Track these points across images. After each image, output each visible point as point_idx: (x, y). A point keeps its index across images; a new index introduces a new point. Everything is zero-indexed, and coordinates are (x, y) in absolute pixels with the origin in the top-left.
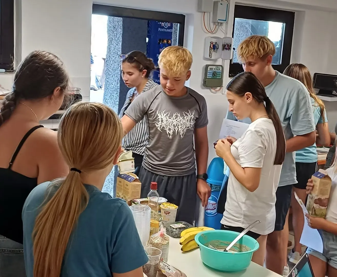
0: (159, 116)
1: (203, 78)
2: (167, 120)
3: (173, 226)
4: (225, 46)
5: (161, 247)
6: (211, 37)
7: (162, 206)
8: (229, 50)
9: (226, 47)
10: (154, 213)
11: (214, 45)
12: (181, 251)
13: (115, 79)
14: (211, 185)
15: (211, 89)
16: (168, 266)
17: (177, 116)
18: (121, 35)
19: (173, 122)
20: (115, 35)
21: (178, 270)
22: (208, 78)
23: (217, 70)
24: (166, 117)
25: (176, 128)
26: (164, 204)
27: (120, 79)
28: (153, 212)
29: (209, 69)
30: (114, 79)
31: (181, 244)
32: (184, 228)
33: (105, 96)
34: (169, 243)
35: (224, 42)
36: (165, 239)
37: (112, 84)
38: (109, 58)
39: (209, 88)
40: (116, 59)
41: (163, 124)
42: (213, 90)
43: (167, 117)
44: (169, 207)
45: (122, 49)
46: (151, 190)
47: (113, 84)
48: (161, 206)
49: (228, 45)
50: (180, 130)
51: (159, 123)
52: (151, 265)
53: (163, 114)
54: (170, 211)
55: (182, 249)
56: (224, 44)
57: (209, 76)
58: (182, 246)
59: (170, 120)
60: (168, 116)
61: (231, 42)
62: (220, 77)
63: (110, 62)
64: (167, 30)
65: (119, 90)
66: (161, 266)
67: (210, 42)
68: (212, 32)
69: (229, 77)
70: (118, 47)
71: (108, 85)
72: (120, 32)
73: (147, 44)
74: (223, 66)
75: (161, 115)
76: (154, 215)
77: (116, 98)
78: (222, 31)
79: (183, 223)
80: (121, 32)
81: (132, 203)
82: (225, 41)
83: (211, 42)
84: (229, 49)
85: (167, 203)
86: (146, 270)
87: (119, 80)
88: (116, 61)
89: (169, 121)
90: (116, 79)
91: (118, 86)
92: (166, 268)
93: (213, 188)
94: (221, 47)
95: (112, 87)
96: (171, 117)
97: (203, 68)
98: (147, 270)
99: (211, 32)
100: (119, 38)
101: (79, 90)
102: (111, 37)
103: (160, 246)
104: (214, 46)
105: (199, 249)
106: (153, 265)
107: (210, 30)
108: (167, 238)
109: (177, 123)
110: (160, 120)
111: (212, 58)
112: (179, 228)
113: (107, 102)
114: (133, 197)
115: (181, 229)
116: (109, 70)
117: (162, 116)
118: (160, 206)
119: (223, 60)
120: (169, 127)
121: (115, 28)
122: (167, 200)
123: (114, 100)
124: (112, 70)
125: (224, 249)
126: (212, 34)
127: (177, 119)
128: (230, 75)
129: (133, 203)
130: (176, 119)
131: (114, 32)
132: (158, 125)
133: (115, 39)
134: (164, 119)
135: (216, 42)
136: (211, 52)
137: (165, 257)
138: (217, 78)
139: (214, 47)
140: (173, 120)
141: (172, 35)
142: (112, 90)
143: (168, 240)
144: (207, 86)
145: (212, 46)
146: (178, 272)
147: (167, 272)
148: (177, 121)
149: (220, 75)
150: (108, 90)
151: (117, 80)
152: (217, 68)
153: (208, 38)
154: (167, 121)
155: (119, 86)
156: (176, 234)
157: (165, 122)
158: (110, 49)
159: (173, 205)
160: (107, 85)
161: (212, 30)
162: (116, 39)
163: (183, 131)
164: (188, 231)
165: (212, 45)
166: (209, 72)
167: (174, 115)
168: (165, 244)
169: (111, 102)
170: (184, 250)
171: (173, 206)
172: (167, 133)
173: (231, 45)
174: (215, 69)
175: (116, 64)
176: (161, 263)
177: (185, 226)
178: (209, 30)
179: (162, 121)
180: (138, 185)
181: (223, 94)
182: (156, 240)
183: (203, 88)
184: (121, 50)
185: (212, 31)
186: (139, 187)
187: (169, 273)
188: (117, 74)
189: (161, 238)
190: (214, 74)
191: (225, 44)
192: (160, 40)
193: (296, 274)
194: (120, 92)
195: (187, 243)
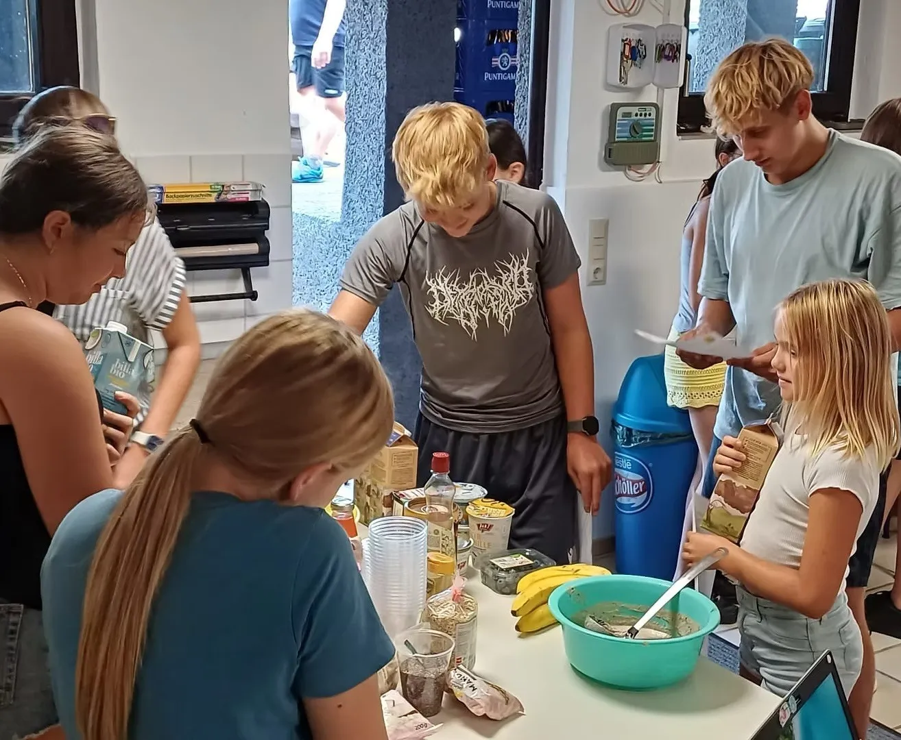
0: (431, 287)
1: (605, 142)
2: (455, 293)
3: (498, 564)
4: (664, 49)
5: (455, 630)
6: (624, 27)
7: (473, 508)
8: (675, 60)
9: (667, 53)
10: (443, 535)
11: (634, 47)
12: (516, 631)
13: (371, 147)
14: (629, 430)
15: (627, 171)
16: (472, 680)
17: (479, 280)
18: (384, 23)
19: (473, 297)
20: (368, 23)
21: (499, 689)
22: (616, 140)
23: (643, 117)
24: (451, 285)
25: (484, 309)
26: (478, 502)
27: (384, 145)
28: (438, 532)
29: (619, 117)
30: (368, 146)
31: (514, 613)
32: (529, 569)
33: (348, 194)
34: (477, 616)
35: (660, 38)
36: (467, 606)
37: (366, 161)
38: (354, 90)
39: (624, 167)
40: (374, 90)
41: (445, 305)
42: (631, 173)
43: (454, 286)
44: (490, 510)
45: (387, 62)
46: (434, 475)
47: (368, 160)
48: (470, 510)
49: (672, 47)
50: (495, 311)
51: (435, 304)
52: (425, 678)
53: (442, 278)
54: (492, 524)
55: (517, 628)
56: (661, 43)
57: (622, 134)
58: (519, 618)
59: (463, 290)
60: (455, 283)
61: (679, 39)
62: (651, 136)
63: (358, 98)
64: (510, 4)
65: (384, 174)
66: (451, 681)
67: (623, 41)
68: (627, 12)
69: (678, 135)
70: (377, 57)
71: (353, 161)
72: (380, 14)
73: (457, 45)
74: (660, 106)
75: (437, 282)
76: (443, 539)
77: (376, 197)
78: (654, 6)
79: (527, 554)
80: (383, 15)
81: (393, 502)
82: (663, 35)
83: (624, 39)
84: (675, 58)
85: (484, 500)
86: (412, 690)
87: (382, 147)
88: (373, 97)
89: (460, 294)
90: (375, 145)
91: (380, 165)
92: (464, 686)
93: (636, 439)
94: (652, 53)
95: (366, 168)
96: (464, 284)
97: (604, 113)
98: (415, 691)
99: (623, 11)
100: (380, 32)
101: (260, 190)
102: (357, 28)
103: (452, 625)
104: (632, 49)
105: (561, 626)
106: (431, 678)
107: (622, 8)
108: (471, 603)
109: (483, 296)
110: (436, 296)
111: (629, 85)
112: (514, 568)
113: (353, 209)
114: (397, 486)
115: (522, 570)
116: (356, 121)
117: (438, 285)
118: (467, 509)
119: (661, 88)
120: (463, 310)
121: (367, 4)
122: (486, 492)
123: (371, 203)
124: (363, 121)
125: (629, 625)
126: (627, 18)
127: (481, 286)
128: (682, 128)
129: (395, 502)
130: (478, 288)
131: (364, 15)
132: (434, 310)
133: (368, 36)
134: (447, 292)
135: (640, 40)
136: (624, 68)
137: (465, 654)
138: (644, 138)
139: (633, 53)
140: (472, 291)
141: (518, 24)
142: (365, 176)
143: (472, 609)
144: (615, 164)
145: (627, 53)
146: (497, 694)
147: (467, 696)
148: (483, 291)
149: (651, 130)
150: (354, 177)
151: (377, 150)
152: (643, 113)
153: (617, 28)
154: (455, 295)
155: (383, 165)
156: (507, 584)
157: (450, 300)
158: (357, 64)
159: (502, 505)
160: (351, 161)
161: (627, 7)
162: (372, 35)
163: (505, 313)
164: (536, 578)
165: (627, 47)
166: (620, 125)
167: (471, 277)
168: (465, 620)
169: (364, 209)
170: (524, 631)
171: (501, 507)
172: (463, 325)
173: (680, 45)
174: (636, 115)
175: (372, 105)
176: (452, 672)
177: (531, 562)
178: (619, 8)
179: (442, 298)
180: (410, 453)
181: (661, 182)
182: (441, 610)
183: (604, 170)
184: (385, 65)
185: (628, 9)
186: (411, 457)
187: (471, 699)
188: (377, 133)
189: (454, 606)
190: (635, 128)
191: (665, 44)
192: (493, 34)
193: (792, 714)
194: (385, 182)
195: (530, 612)
